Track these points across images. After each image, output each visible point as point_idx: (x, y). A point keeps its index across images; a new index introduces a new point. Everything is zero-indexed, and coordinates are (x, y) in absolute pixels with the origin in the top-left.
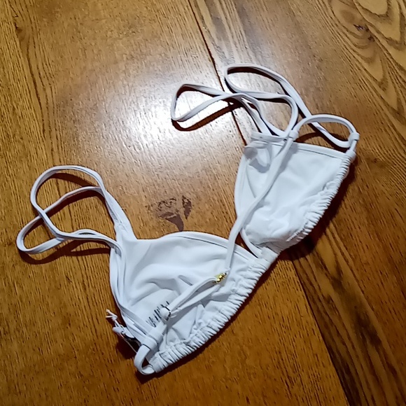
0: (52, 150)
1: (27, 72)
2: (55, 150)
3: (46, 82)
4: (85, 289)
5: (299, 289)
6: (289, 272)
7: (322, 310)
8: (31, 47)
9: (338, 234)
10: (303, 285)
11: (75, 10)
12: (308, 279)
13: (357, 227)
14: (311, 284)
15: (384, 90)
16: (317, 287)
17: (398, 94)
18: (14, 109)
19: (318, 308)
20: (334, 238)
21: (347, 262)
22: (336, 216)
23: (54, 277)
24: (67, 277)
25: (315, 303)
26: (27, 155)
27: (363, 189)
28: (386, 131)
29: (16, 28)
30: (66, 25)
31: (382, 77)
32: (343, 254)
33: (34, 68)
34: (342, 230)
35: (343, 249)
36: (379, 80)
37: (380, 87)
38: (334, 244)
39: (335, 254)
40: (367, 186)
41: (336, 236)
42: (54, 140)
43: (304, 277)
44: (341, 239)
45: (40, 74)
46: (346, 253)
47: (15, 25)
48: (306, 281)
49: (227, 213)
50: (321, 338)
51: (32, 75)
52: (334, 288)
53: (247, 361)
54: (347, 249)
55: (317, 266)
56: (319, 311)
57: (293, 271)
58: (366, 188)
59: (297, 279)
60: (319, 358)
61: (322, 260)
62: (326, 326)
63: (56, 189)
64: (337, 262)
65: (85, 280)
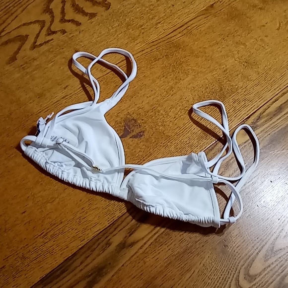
0: (143, 51)
1: (187, 20)
2: (143, 52)
3: (185, 32)
4: (63, 98)
5: (109, 222)
6: (118, 212)
7: (100, 241)
8: (204, 16)
9: (159, 236)
10: (113, 224)
11: (242, 29)
12: (118, 226)
13: (169, 247)
14: (115, 229)
16: (114, 233)
18: (159, 23)
19: (101, 238)
20: (155, 234)
21: (141, 248)
22: (171, 231)
23: (64, 80)
24: (67, 86)
25: (103, 235)
26: (134, 39)
27: (200, 244)
29: (213, 4)
30: (228, 28)
32: (145, 244)
33: (191, 22)
34: (162, 238)
35: (149, 243)
38: (150, 236)
39: (143, 238)
40: (203, 246)
41: (157, 235)
42: (150, 49)
43: (119, 222)
44: (156, 239)
45: (189, 27)
46: (147, 246)
47: (214, 3)
49: (144, 160)
50: (80, 247)
51: (186, 23)
52: (118, 245)
53: (49, 204)
54: (150, 245)
55: (130, 229)
56: (99, 239)
57: (120, 214)
58: (201, 245)
59: (115, 218)
60: (65, 250)
61: (135, 231)
62: (89, 248)
63: (119, 61)
64: (138, 241)
65: (69, 96)
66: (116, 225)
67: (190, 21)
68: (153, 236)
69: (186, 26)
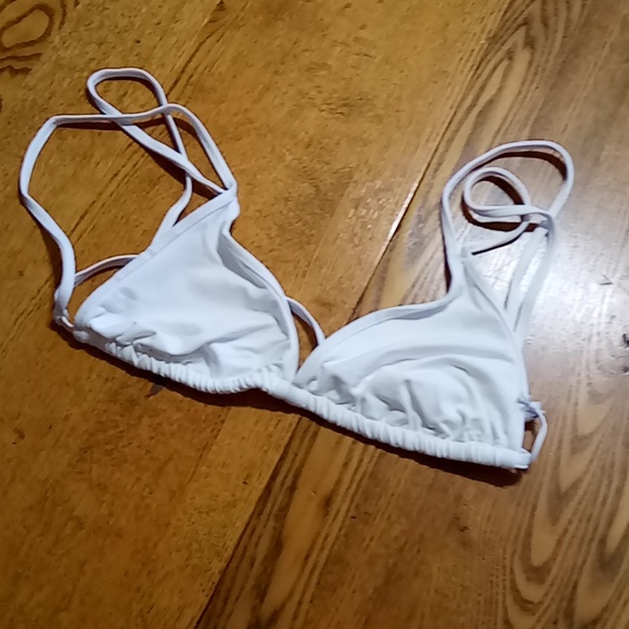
0: (116, 175)
1: (180, 63)
2: (119, 178)
3: (188, 92)
5: (206, 593)
6: (216, 561)
8: (214, 38)
9: (321, 574)
10: (216, 591)
11: (305, 34)
12: (229, 592)
14: (226, 601)
15: (574, 451)
16: (227, 611)
17: (586, 473)
18: (124, 95)
20: (311, 573)
21: (295, 617)
26: (86, 157)
27: (410, 550)
28: (518, 505)
30: (277, 43)
31: (587, 431)
32: (300, 603)
33: (192, 65)
34: (331, 573)
35: (307, 597)
36: (580, 433)
37: (572, 443)
38: (303, 580)
39: (291, 594)
40: (419, 551)
41: (317, 573)
43: (227, 583)
44: (318, 583)
45: (191, 76)
46: (305, 606)
48: (224, 592)
51: (183, 71)
53: (63, 614)
54: (311, 602)
55: (256, 586)
57: (223, 565)
58: (415, 550)
59: (216, 578)
61: (268, 585)
63: (76, 222)
64: (283, 606)
66: (223, 595)
67: (189, 62)
68: (310, 578)
69: (185, 77)
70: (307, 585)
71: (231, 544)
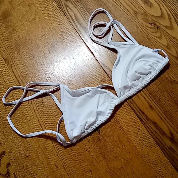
0: (34, 110)
4: (65, 169)
5: (157, 146)
6: (150, 140)
7: (169, 153)
9: (167, 118)
10: (158, 144)
11: (27, 45)
12: (160, 141)
13: (174, 113)
14: (161, 143)
15: (169, 49)
16: (164, 144)
17: (176, 50)
18: (13, 96)
19: (167, 153)
20: (166, 120)
21: (174, 129)
23: (50, 167)
24: (56, 166)
25: (165, 151)
26: (24, 115)
27: (172, 95)
28: (175, 67)
31: (167, 44)
32: (171, 126)
33: (17, 75)
34: (168, 116)
35: (171, 124)
37: (167, 48)
38: (166, 123)
39: (168, 127)
41: (166, 119)
42: (34, 105)
43: (157, 140)
44: (169, 119)
45: (20, 78)
46: (173, 125)
48: (159, 142)
50: (172, 166)
51: (17, 79)
52: (172, 142)
54: (172, 123)
55: (162, 134)
56: (167, 154)
57: (152, 139)
58: (173, 94)
59: (155, 142)
60: (173, 175)
61: (163, 131)
62: (173, 160)
64: (170, 130)
65: (64, 165)
66: (159, 143)
68: (167, 121)
70: (168, 122)
71: (148, 134)
